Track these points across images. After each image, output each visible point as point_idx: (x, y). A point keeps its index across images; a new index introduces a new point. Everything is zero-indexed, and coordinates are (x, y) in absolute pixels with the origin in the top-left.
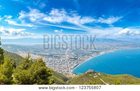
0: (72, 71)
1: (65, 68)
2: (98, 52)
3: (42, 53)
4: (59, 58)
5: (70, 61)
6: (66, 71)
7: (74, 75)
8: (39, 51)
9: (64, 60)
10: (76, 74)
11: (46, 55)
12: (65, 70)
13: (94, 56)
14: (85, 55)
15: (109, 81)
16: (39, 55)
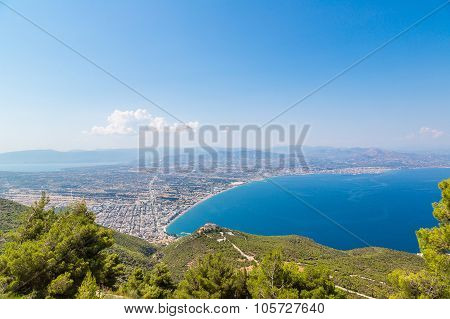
0: (165, 230)
1: (147, 222)
5: (159, 205)
6: (150, 229)
8: (75, 184)
9: (146, 204)
10: (175, 236)
11: (97, 195)
12: (147, 228)
13: (218, 190)
14: (196, 189)
15: (254, 250)
16: (75, 194)
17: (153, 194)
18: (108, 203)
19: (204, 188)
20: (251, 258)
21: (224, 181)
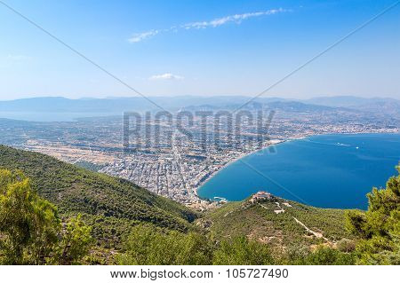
0: (196, 193)
1: (174, 183)
3: (104, 143)
4: (155, 155)
5: (186, 164)
6: (180, 191)
7: (203, 202)
8: (92, 136)
9: (170, 163)
10: (208, 200)
11: (116, 149)
15: (321, 226)
16: (94, 148)
17: (176, 153)
18: (130, 159)
20: (319, 235)
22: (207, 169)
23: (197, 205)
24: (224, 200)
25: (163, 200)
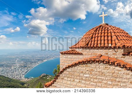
0: (24, 77)
1: (17, 74)
2: (42, 60)
4: (10, 67)
5: (21, 68)
7: (26, 79)
9: (16, 68)
10: (28, 78)
12: (17, 76)
13: (40, 63)
14: (33, 62)
17: (18, 65)
19: (35, 62)
21: (41, 60)
22: (27, 69)
23: (24, 80)
24: (32, 78)
25: (14, 80)
